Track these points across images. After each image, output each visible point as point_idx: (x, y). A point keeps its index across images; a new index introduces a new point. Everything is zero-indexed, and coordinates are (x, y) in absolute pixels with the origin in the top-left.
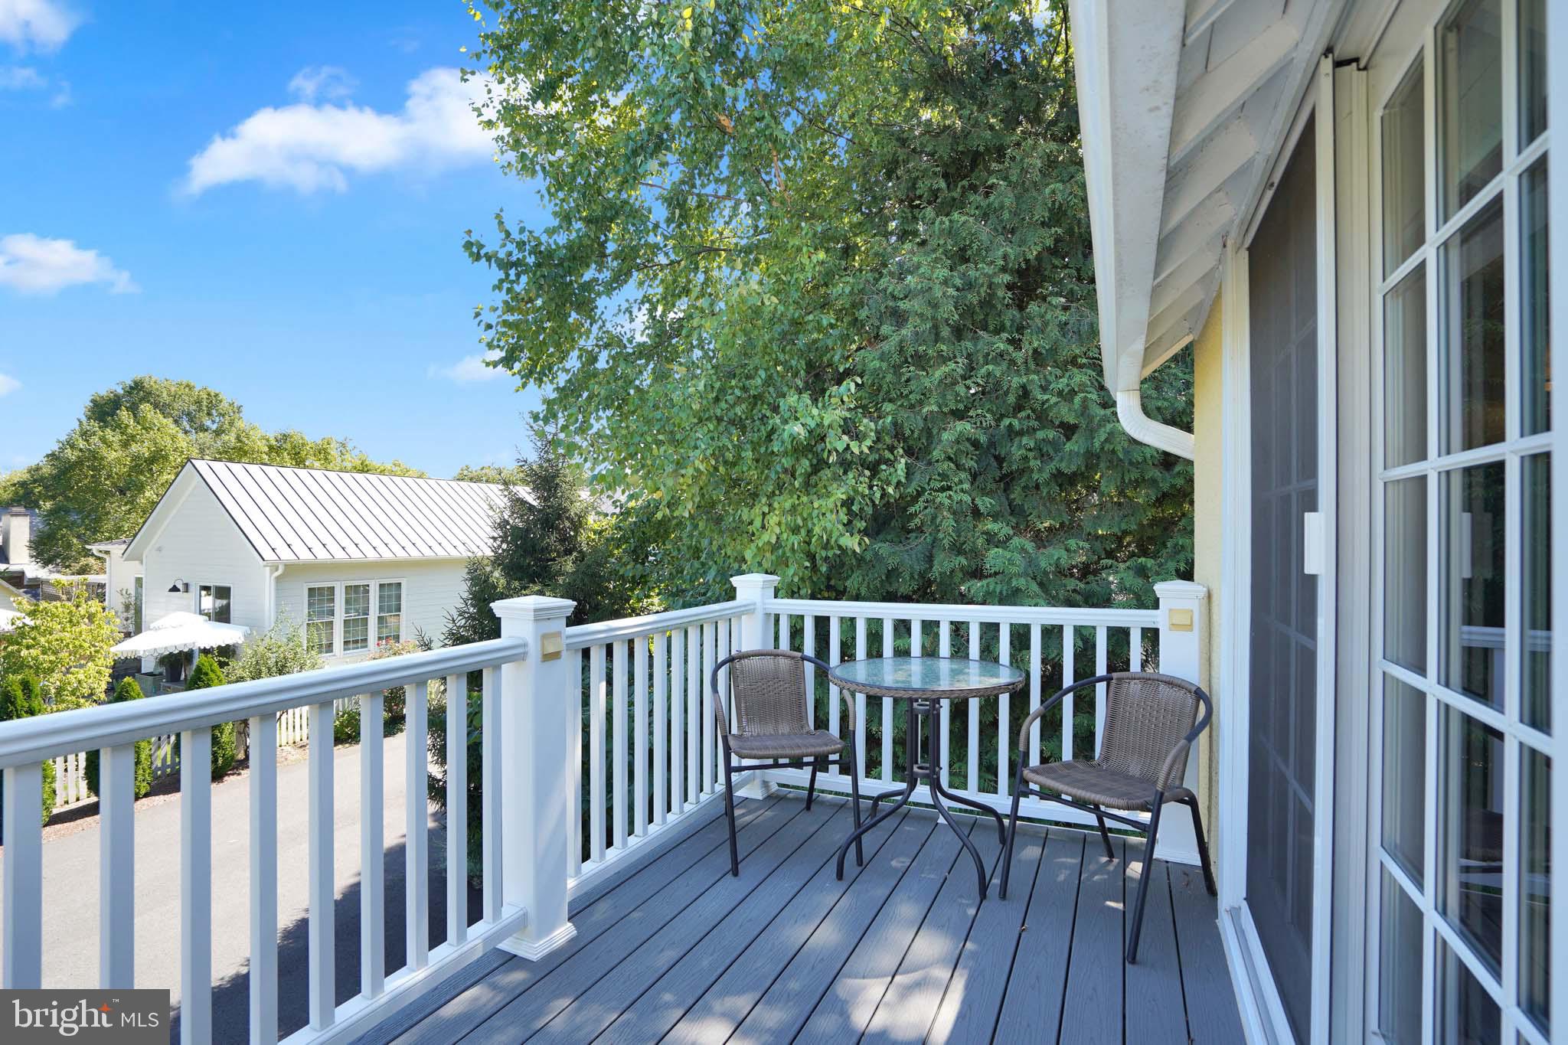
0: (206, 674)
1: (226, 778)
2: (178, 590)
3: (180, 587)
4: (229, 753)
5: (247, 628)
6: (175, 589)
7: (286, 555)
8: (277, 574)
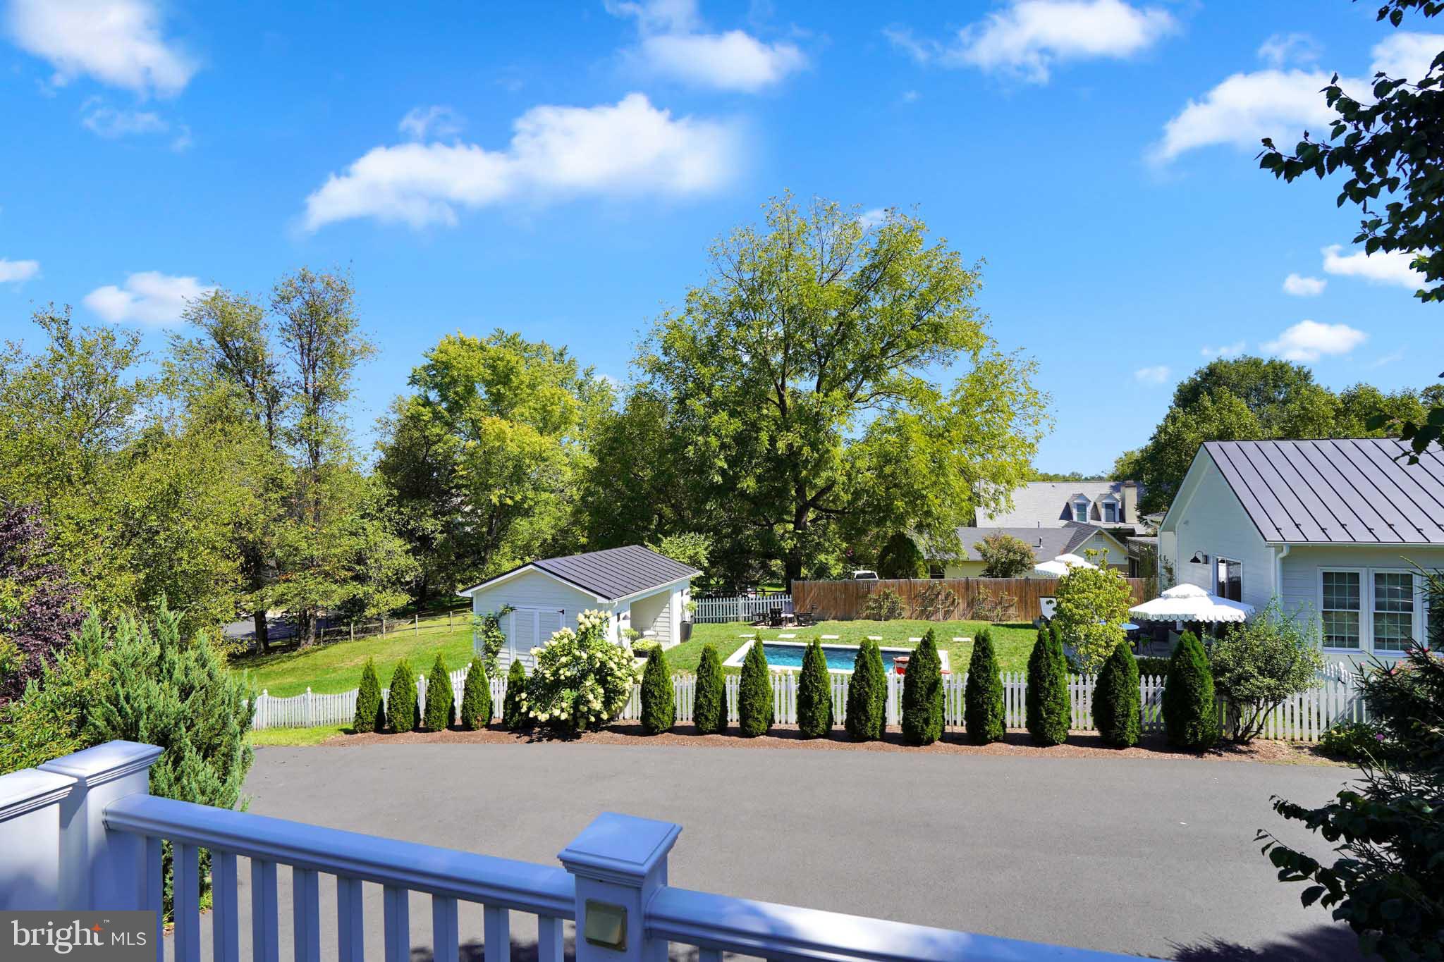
0: (1188, 650)
1: (1206, 755)
2: (1199, 561)
3: (1200, 558)
4: (1209, 731)
5: (1252, 607)
6: (1195, 560)
7: (1294, 536)
8: (1281, 555)
